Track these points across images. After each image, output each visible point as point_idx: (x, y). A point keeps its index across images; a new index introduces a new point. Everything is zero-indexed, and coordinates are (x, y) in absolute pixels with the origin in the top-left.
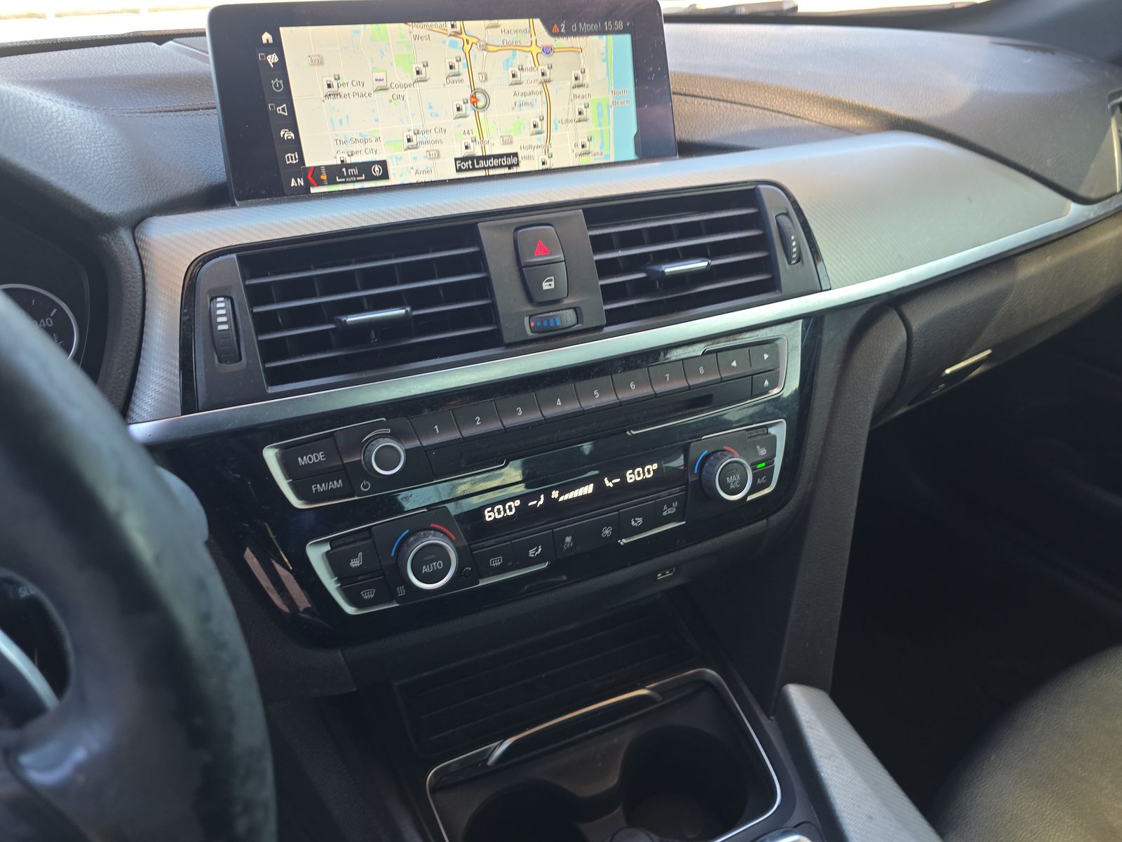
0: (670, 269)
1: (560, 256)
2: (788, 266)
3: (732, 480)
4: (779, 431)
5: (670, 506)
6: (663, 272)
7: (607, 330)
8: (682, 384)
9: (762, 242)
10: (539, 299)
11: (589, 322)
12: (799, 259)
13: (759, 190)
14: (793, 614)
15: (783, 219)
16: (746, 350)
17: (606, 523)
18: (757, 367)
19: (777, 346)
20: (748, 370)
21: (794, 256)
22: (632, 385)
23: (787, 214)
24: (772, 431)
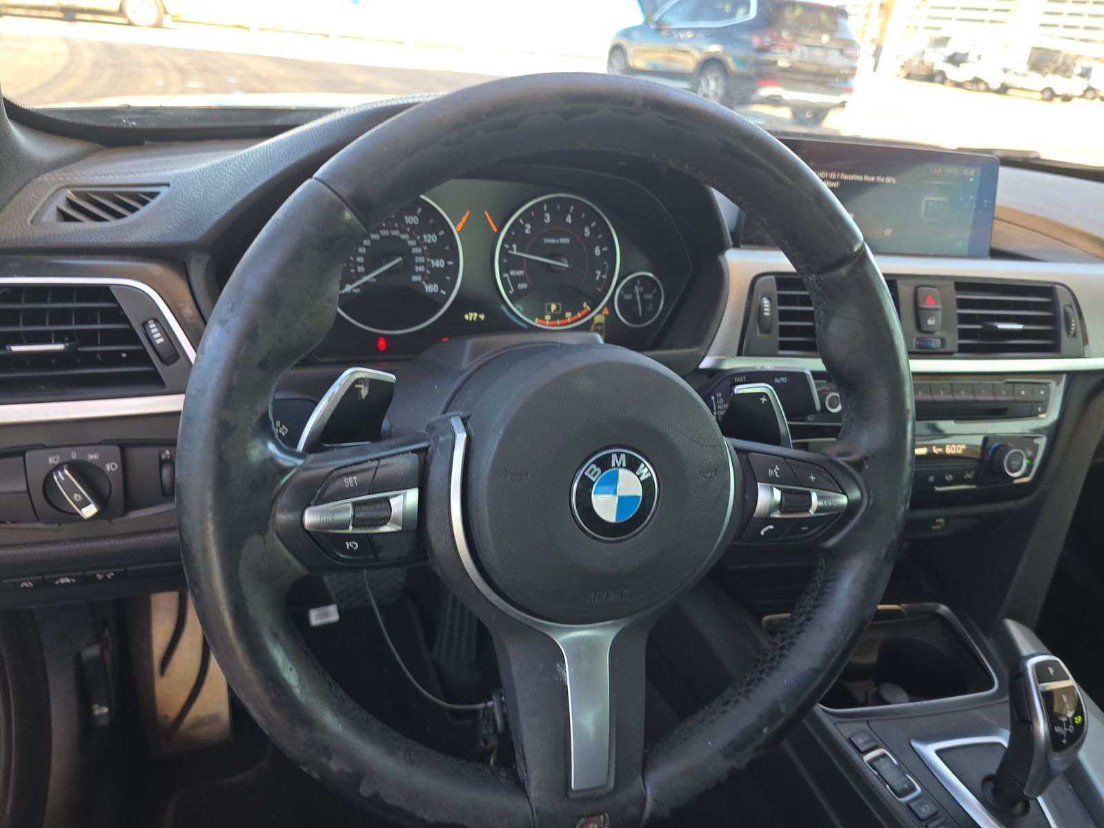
0: (1001, 326)
1: (939, 306)
2: (1067, 338)
3: (1015, 463)
4: (1042, 442)
5: (970, 473)
6: (996, 327)
7: (956, 355)
8: (991, 398)
9: (1053, 320)
10: (924, 328)
11: (949, 348)
12: (1075, 335)
13: (1055, 288)
14: (1020, 570)
15: (1068, 309)
16: (1030, 386)
17: (932, 473)
18: (1036, 398)
19: (1049, 387)
20: (1031, 399)
21: (1072, 333)
22: (963, 392)
23: (1070, 306)
24: (1036, 441)
